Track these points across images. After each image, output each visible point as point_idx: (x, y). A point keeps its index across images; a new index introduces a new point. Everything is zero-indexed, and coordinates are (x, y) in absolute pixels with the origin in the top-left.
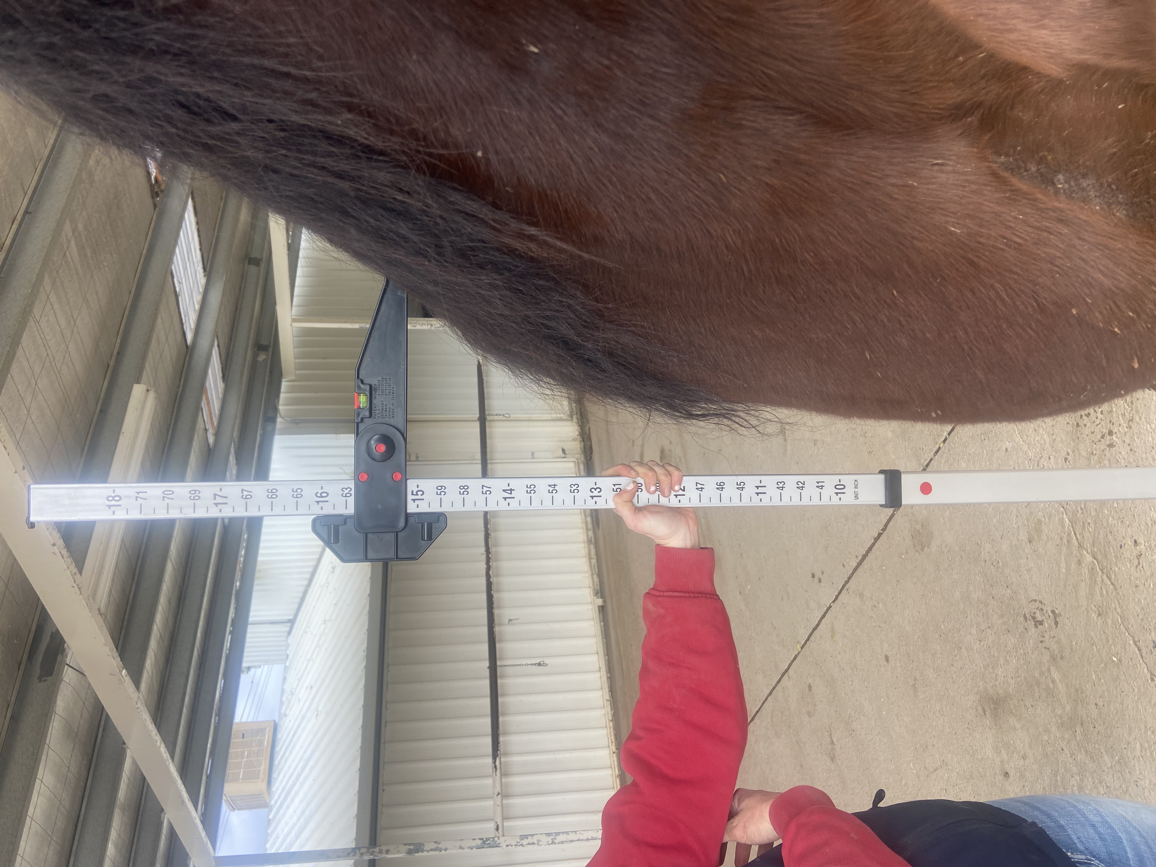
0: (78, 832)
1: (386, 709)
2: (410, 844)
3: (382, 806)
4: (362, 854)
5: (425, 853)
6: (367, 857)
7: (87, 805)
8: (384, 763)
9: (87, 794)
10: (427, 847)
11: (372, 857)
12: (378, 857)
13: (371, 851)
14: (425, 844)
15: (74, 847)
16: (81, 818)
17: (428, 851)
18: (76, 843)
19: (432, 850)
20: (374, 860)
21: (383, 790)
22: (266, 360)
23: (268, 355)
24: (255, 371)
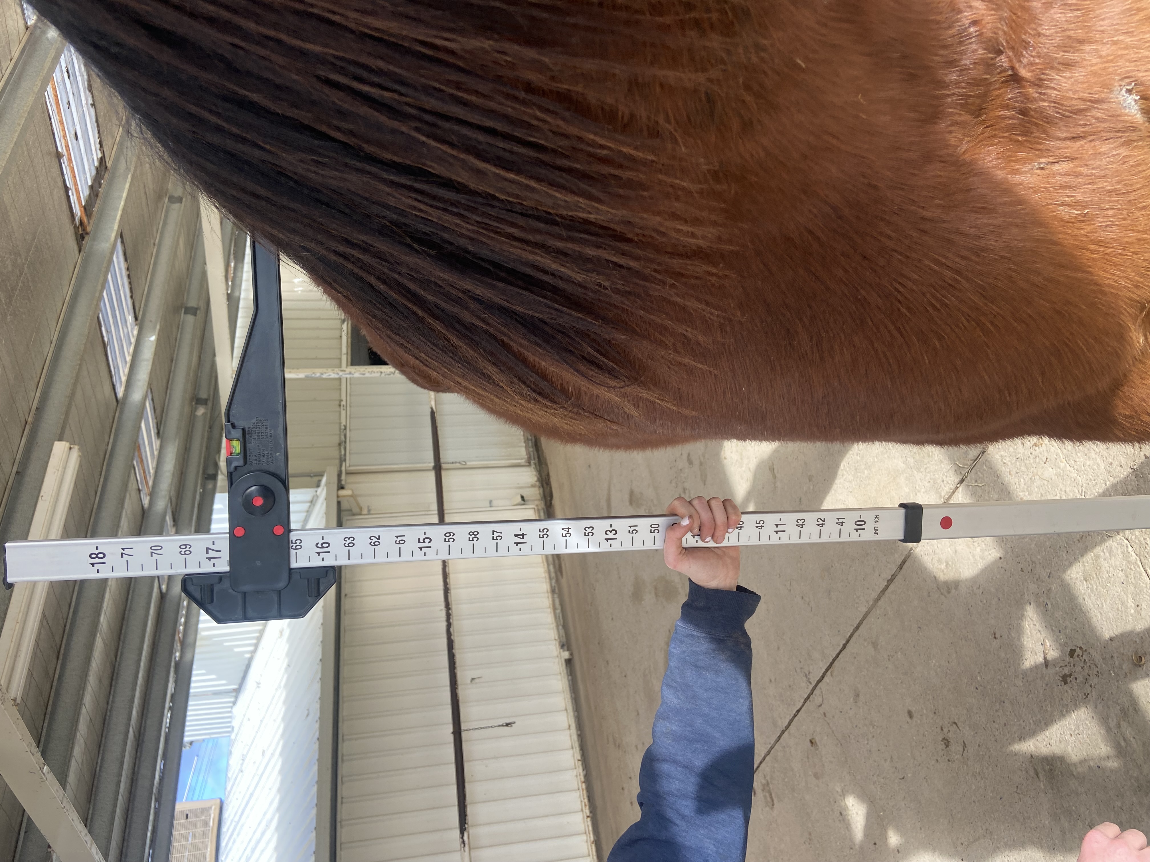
22: (204, 414)
23: (207, 409)
24: (193, 427)
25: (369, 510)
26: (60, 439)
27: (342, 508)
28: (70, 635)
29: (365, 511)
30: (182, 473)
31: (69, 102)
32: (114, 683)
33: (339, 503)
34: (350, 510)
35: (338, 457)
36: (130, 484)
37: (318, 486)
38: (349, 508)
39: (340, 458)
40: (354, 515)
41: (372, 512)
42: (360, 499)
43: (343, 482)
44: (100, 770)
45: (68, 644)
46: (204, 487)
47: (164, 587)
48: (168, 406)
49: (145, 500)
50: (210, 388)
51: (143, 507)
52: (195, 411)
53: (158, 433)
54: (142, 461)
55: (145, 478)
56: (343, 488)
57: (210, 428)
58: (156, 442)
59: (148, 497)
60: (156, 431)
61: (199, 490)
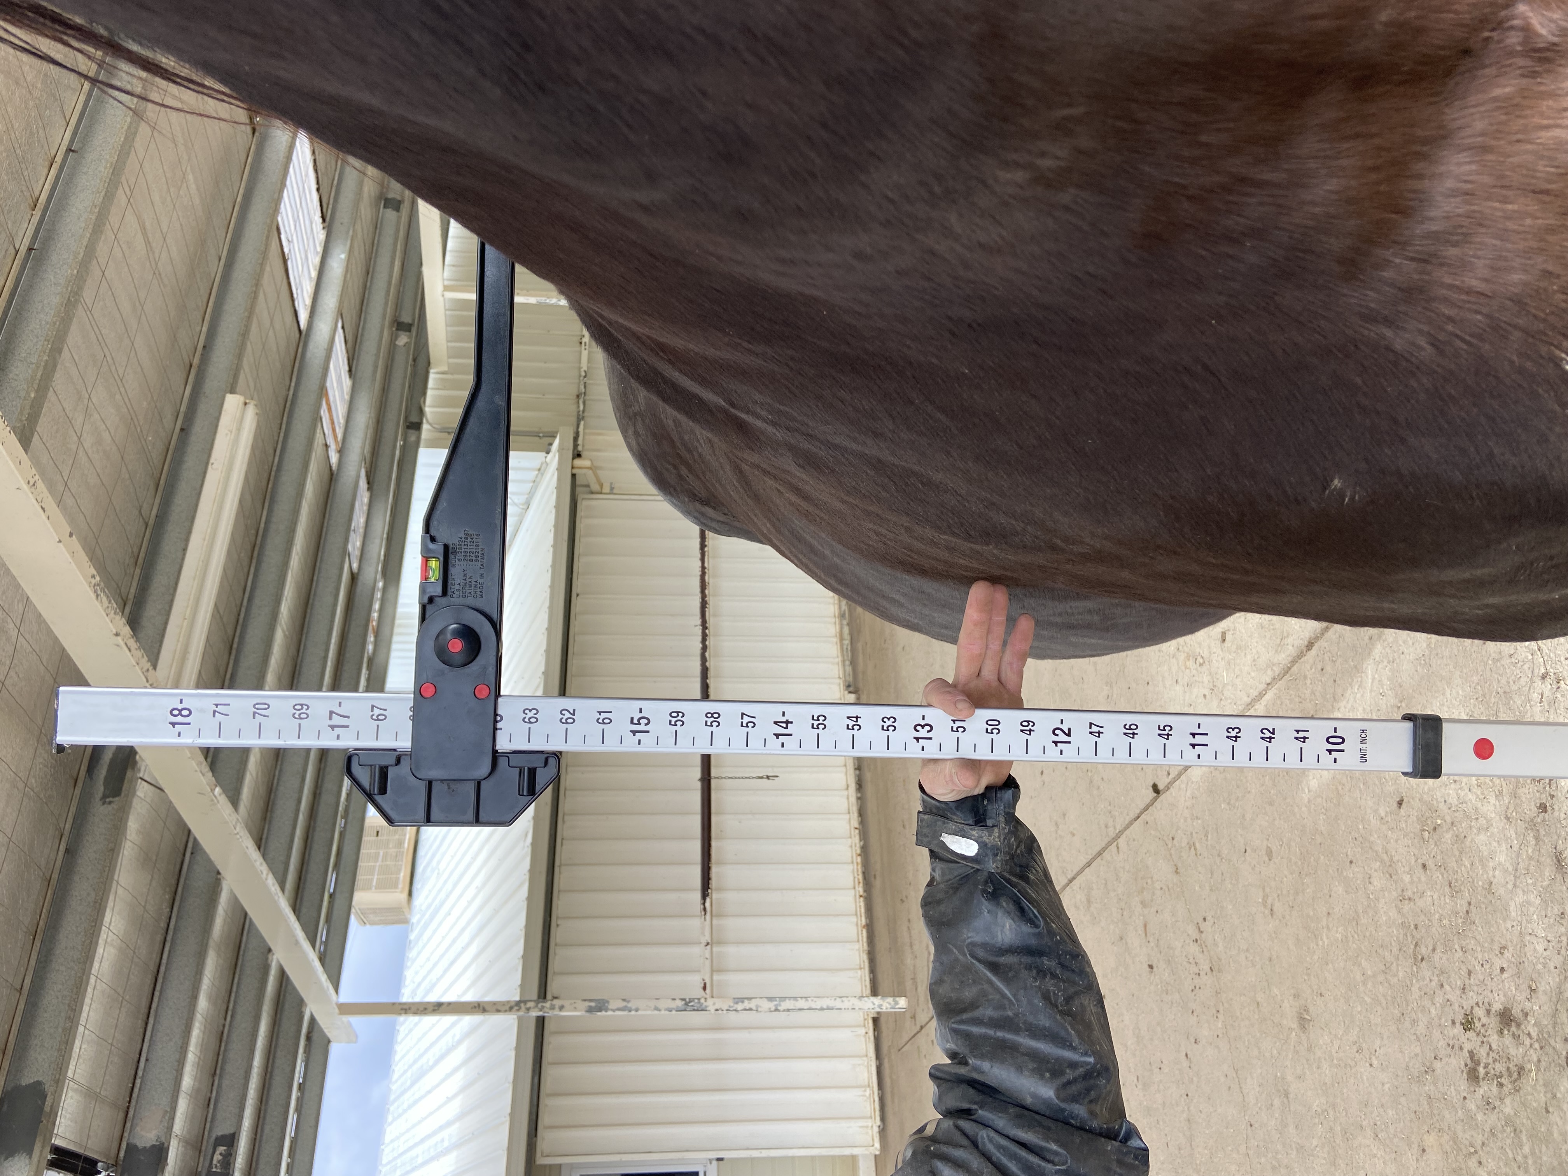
0: (158, 987)
1: (564, 821)
2: (591, 1001)
3: (556, 945)
4: (528, 1009)
5: (610, 1013)
6: (535, 1013)
7: (170, 951)
8: (559, 891)
9: (169, 938)
10: (613, 1005)
11: (540, 1014)
12: (548, 1014)
13: (540, 1005)
14: (611, 1001)
15: (154, 1006)
16: (163, 968)
17: (614, 1011)
18: (156, 1000)
19: (619, 1009)
20: (543, 1018)
21: (558, 925)
22: (407, 345)
23: (410, 337)
24: (393, 360)
25: (612, 489)
26: (232, 391)
27: (578, 483)
29: (606, 489)
30: (378, 422)
33: (574, 476)
34: (588, 486)
35: (574, 413)
37: (548, 453)
38: (585, 483)
39: (578, 415)
40: (592, 493)
41: (615, 491)
42: (599, 472)
43: (580, 448)
44: (278, 783)
46: (405, 440)
47: (355, 566)
48: (362, 335)
49: (334, 458)
50: (414, 309)
51: (331, 467)
52: (396, 339)
53: (350, 371)
54: (329, 409)
55: (334, 430)
56: (579, 455)
57: (414, 360)
58: (347, 382)
59: (337, 455)
60: (347, 368)
61: (400, 443)
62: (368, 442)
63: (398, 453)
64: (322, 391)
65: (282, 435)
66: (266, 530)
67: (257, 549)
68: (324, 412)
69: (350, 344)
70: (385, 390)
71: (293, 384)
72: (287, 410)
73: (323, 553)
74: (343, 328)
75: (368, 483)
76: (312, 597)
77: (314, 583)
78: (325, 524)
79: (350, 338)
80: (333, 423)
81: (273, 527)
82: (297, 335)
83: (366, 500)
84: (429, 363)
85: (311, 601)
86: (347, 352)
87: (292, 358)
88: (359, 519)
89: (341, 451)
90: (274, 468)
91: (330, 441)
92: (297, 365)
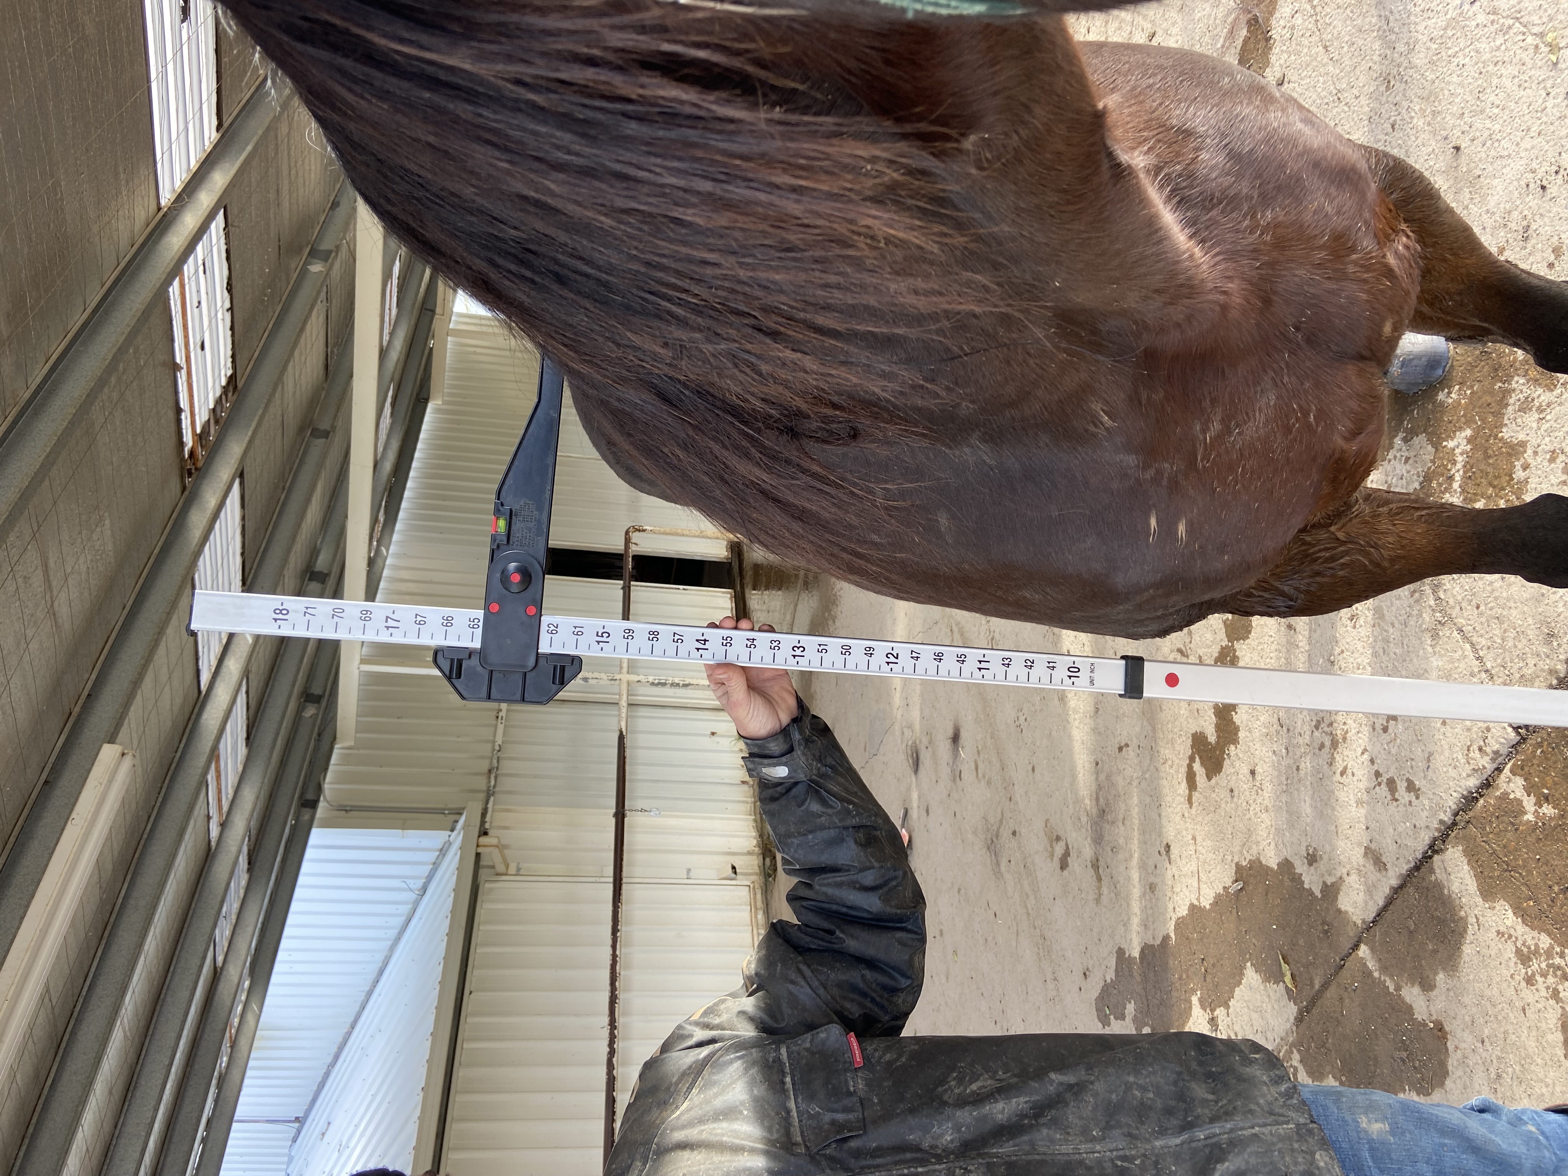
22: (314, 717)
23: (318, 709)
24: (296, 732)
25: (519, 869)
26: (112, 740)
27: (482, 863)
28: (79, 1021)
29: (512, 869)
30: (271, 796)
31: (199, 302)
32: (129, 1096)
33: (478, 855)
34: (493, 867)
35: (484, 788)
36: (197, 807)
37: (452, 830)
38: (491, 864)
39: (488, 790)
40: (497, 874)
41: (522, 872)
42: (506, 852)
43: (487, 826)
45: (73, 1033)
46: (297, 818)
47: (220, 959)
48: (267, 702)
49: (214, 832)
50: (327, 680)
51: (209, 841)
52: (303, 709)
53: (248, 738)
54: (218, 777)
55: (220, 800)
56: (486, 833)
57: (319, 735)
58: (242, 750)
59: (219, 828)
60: (245, 735)
61: (291, 821)
62: (255, 815)
63: (287, 831)
64: (214, 754)
65: (160, 799)
66: (123, 906)
67: (109, 928)
68: (211, 777)
69: (252, 710)
70: (283, 763)
71: (182, 745)
72: (170, 773)
73: (185, 938)
74: (247, 692)
75: (249, 863)
76: (164, 991)
77: (170, 975)
78: (193, 906)
79: (253, 704)
80: (219, 792)
81: (132, 902)
82: (196, 695)
83: (244, 883)
84: (335, 738)
85: (162, 996)
86: (248, 718)
87: (186, 717)
88: (232, 905)
89: (223, 825)
90: (145, 836)
91: (213, 812)
92: (190, 725)
